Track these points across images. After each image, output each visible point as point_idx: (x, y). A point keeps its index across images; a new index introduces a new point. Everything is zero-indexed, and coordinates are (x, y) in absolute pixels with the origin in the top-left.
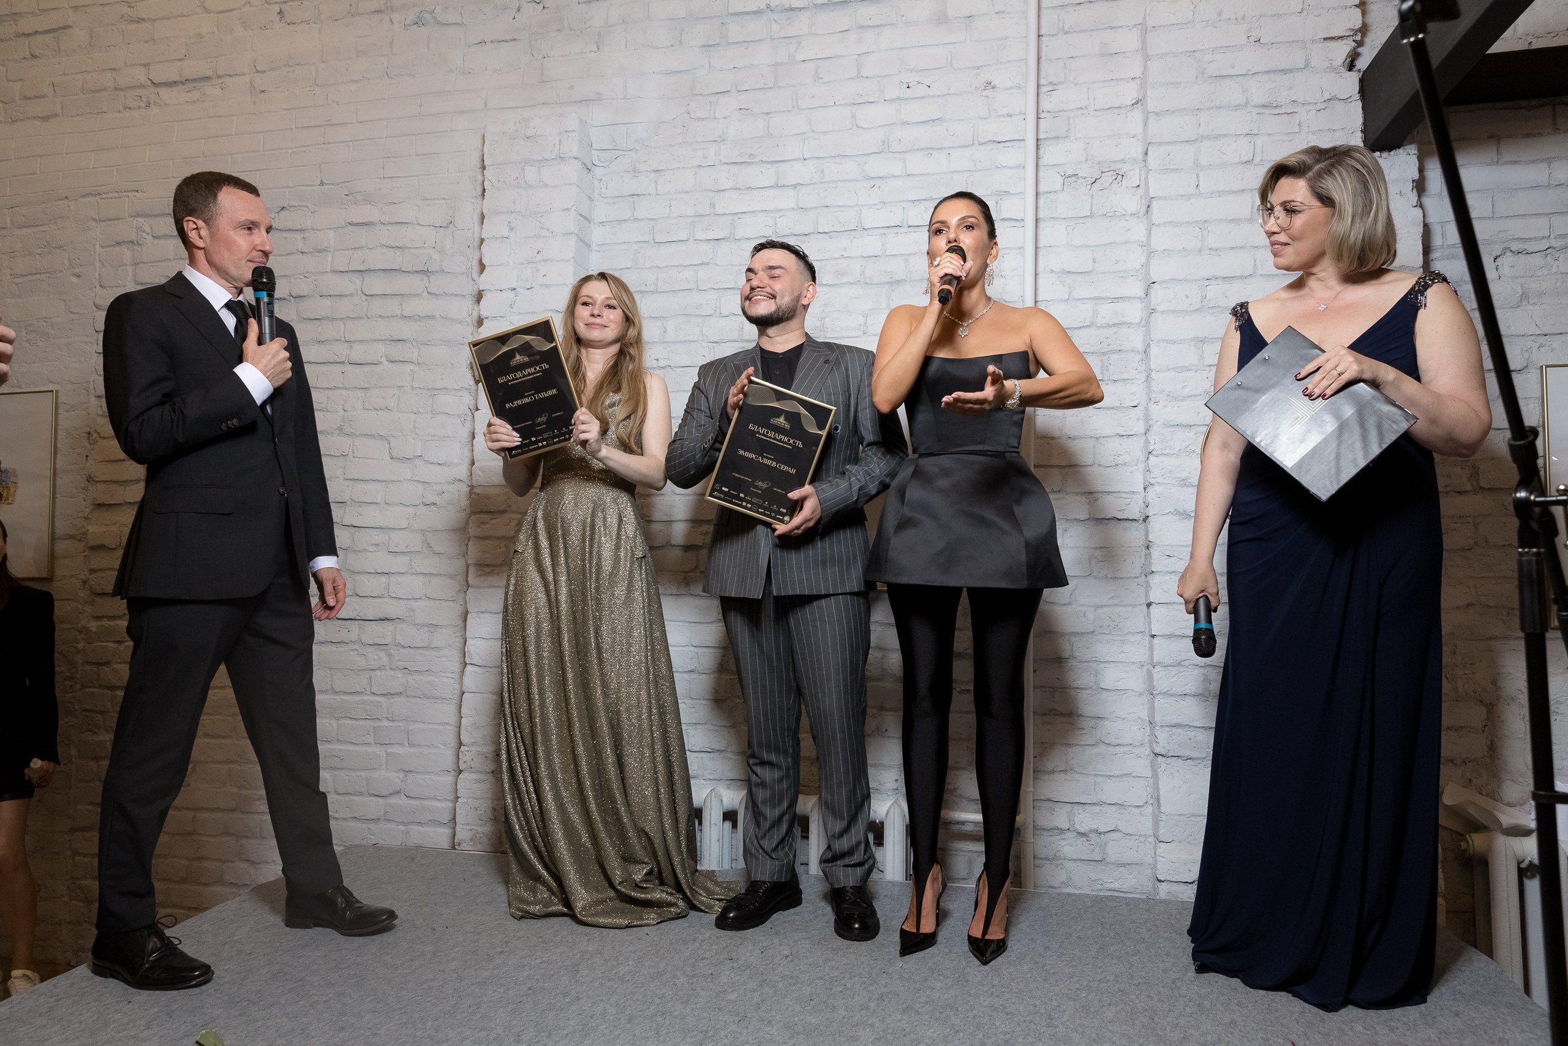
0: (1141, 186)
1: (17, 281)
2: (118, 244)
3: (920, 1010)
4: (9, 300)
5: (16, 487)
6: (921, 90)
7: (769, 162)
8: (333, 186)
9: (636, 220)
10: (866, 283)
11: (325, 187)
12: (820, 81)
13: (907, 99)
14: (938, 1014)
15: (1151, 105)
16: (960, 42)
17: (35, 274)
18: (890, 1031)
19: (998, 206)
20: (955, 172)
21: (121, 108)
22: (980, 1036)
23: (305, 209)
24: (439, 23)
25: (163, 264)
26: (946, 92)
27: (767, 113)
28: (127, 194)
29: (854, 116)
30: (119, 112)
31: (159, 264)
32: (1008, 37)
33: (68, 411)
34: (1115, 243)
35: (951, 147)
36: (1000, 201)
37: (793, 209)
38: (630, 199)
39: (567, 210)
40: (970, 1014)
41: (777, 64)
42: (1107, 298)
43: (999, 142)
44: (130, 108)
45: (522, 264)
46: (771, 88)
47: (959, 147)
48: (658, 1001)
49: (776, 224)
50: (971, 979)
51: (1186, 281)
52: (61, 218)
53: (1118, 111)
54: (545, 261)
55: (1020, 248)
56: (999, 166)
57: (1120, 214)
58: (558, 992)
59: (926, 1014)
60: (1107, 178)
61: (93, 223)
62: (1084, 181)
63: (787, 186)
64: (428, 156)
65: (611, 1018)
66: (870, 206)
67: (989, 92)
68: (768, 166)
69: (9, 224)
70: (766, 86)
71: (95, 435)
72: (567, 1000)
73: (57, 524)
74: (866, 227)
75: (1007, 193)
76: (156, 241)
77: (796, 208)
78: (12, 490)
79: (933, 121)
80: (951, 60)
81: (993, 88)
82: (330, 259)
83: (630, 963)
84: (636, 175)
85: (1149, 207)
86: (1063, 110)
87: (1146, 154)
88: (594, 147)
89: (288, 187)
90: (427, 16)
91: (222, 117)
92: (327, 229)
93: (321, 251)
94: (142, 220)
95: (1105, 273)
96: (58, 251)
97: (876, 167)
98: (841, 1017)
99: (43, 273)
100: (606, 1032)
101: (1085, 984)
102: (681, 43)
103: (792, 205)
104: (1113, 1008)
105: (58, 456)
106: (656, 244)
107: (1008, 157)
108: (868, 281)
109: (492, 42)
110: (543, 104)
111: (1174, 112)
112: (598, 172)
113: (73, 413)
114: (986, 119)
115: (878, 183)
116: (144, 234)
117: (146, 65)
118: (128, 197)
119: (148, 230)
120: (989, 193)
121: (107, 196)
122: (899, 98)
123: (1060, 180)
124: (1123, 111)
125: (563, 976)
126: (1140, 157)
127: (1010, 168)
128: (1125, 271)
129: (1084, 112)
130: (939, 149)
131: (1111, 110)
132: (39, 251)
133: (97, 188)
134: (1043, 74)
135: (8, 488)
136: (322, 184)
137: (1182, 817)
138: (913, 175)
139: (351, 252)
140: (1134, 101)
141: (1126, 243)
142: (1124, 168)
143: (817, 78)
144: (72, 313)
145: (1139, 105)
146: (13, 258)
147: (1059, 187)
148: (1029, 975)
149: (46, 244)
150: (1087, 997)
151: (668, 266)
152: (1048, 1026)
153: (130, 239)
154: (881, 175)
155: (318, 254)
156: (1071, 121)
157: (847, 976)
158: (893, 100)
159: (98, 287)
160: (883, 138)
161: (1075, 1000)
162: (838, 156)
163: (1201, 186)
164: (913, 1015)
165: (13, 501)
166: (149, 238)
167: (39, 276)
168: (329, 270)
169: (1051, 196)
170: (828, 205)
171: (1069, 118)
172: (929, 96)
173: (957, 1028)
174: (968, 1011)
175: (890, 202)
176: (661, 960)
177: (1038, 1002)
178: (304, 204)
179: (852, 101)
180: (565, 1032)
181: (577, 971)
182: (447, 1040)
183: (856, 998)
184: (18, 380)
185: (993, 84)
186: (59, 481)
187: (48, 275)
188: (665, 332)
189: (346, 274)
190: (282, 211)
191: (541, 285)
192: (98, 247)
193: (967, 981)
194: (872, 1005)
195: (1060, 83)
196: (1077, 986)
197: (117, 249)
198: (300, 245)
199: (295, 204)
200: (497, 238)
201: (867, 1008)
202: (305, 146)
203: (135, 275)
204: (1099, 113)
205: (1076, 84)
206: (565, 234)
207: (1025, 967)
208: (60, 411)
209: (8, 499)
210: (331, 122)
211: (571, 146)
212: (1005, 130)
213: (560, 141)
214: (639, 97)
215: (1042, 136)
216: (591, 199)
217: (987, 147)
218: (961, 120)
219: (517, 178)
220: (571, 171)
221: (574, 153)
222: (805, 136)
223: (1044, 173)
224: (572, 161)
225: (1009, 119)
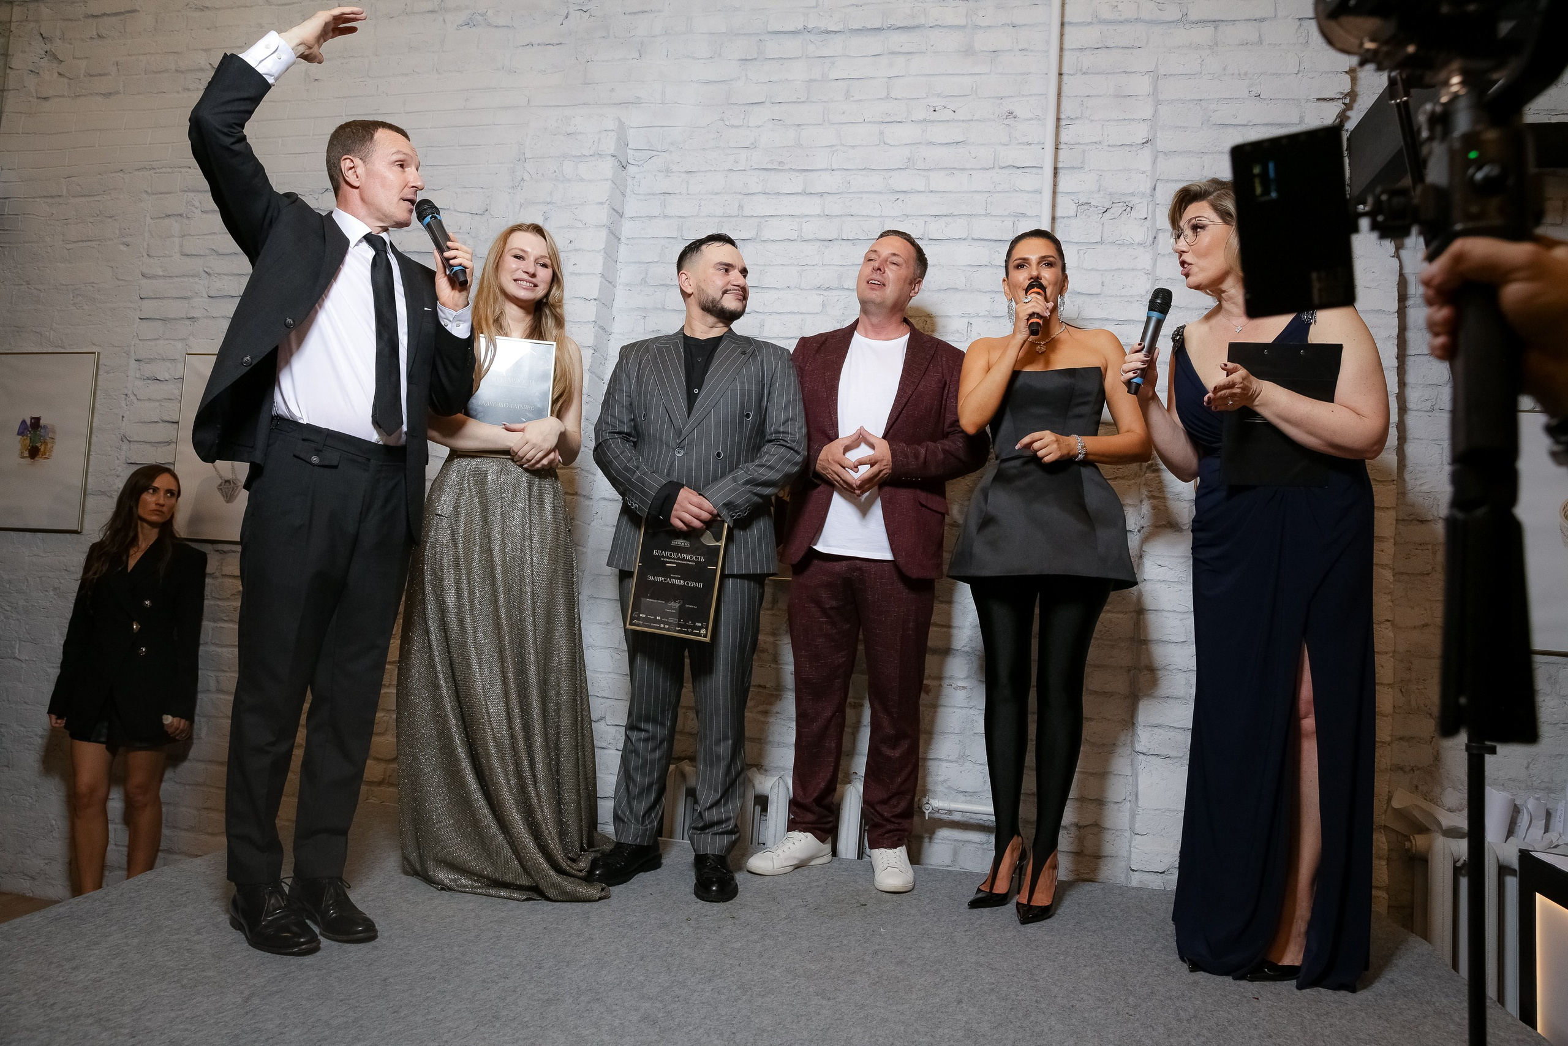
0: (1149, 219)
1: (69, 246)
2: (168, 216)
3: (912, 964)
4: (59, 264)
5: (54, 443)
6: (947, 115)
7: (798, 171)
9: (666, 217)
12: (852, 99)
13: (933, 121)
14: (928, 967)
15: (1160, 144)
16: (985, 74)
17: (86, 241)
18: (885, 978)
19: (1015, 227)
20: (976, 191)
21: (180, 89)
22: (968, 985)
24: (489, 25)
25: (209, 237)
26: (970, 118)
27: (799, 125)
28: (181, 169)
29: (881, 133)
30: (178, 92)
31: (207, 237)
32: (1030, 73)
33: (107, 373)
34: (1122, 269)
35: (972, 169)
36: (1017, 222)
37: (819, 215)
38: (662, 197)
39: (601, 203)
40: (959, 968)
41: (811, 81)
42: (1113, 320)
43: (1018, 168)
44: (188, 90)
46: (804, 102)
47: (981, 169)
48: (666, 945)
50: (958, 941)
51: (1187, 308)
52: (115, 189)
53: (1130, 148)
54: (577, 250)
56: (1017, 189)
57: (1129, 243)
58: (572, 932)
59: (918, 966)
60: (1117, 209)
61: (145, 196)
62: (1096, 209)
63: (814, 194)
64: (470, 147)
65: (624, 955)
66: (893, 218)
67: (1011, 121)
68: (797, 174)
69: (64, 193)
70: (799, 100)
71: (132, 397)
72: (581, 939)
73: (90, 480)
75: (1024, 215)
76: (204, 216)
77: (822, 214)
78: (49, 445)
79: (957, 143)
80: (976, 89)
81: (1015, 117)
83: (637, 914)
84: (669, 174)
85: (1155, 238)
86: (1079, 143)
87: (1155, 189)
88: (630, 146)
90: (480, 18)
94: (191, 195)
95: (1112, 296)
96: (110, 220)
97: (901, 181)
98: (839, 966)
99: (93, 240)
100: (620, 966)
101: (1063, 949)
102: (720, 55)
103: (818, 211)
104: (1088, 969)
105: (96, 415)
107: (1027, 181)
109: (539, 45)
110: (584, 104)
111: (1181, 153)
112: (632, 170)
113: (112, 374)
114: (1007, 145)
115: (901, 196)
116: (194, 209)
117: (207, 50)
118: (181, 172)
119: (197, 204)
120: (1006, 213)
121: (161, 170)
122: (925, 120)
123: (1074, 207)
124: (1133, 148)
125: (575, 920)
126: (1148, 191)
127: (1028, 192)
128: (1131, 296)
129: (1098, 146)
130: (961, 169)
131: (1122, 147)
132: (91, 220)
133: (151, 163)
134: (1063, 108)
135: (46, 443)
137: (1157, 812)
138: (935, 192)
140: (1145, 140)
141: (1133, 270)
142: (1135, 201)
143: (848, 96)
144: (118, 279)
145: (1149, 144)
146: (67, 224)
147: (1072, 213)
148: (1012, 941)
149: (98, 213)
150: (1065, 959)
152: (1030, 979)
153: (179, 213)
154: (905, 189)
156: (1086, 154)
157: (843, 934)
158: (920, 121)
159: (146, 256)
160: (909, 156)
161: (1054, 961)
162: (864, 169)
164: (906, 967)
165: (49, 455)
166: (198, 211)
167: (89, 243)
169: (1065, 221)
170: (853, 214)
171: (1084, 151)
172: (953, 120)
173: (946, 978)
174: (956, 966)
176: (666, 914)
177: (1020, 962)
179: (881, 120)
180: (582, 963)
181: (588, 918)
182: (474, 963)
183: (852, 952)
184: (62, 341)
185: (1014, 114)
186: (94, 439)
187: (98, 243)
192: (148, 218)
193: (955, 942)
194: (868, 958)
195: (1077, 118)
196: (1056, 951)
197: (167, 221)
201: (863, 960)
203: (181, 246)
204: (1111, 149)
205: (1092, 121)
207: (1008, 934)
208: (101, 372)
209: (45, 454)
210: (380, 112)
211: (609, 145)
212: (1024, 157)
213: (599, 139)
214: (676, 103)
215: (1060, 165)
216: (623, 195)
217: (1007, 171)
218: (982, 144)
219: (555, 171)
220: (607, 167)
221: (612, 151)
222: (834, 148)
223: (1060, 199)
224: (609, 158)
225: (1028, 147)
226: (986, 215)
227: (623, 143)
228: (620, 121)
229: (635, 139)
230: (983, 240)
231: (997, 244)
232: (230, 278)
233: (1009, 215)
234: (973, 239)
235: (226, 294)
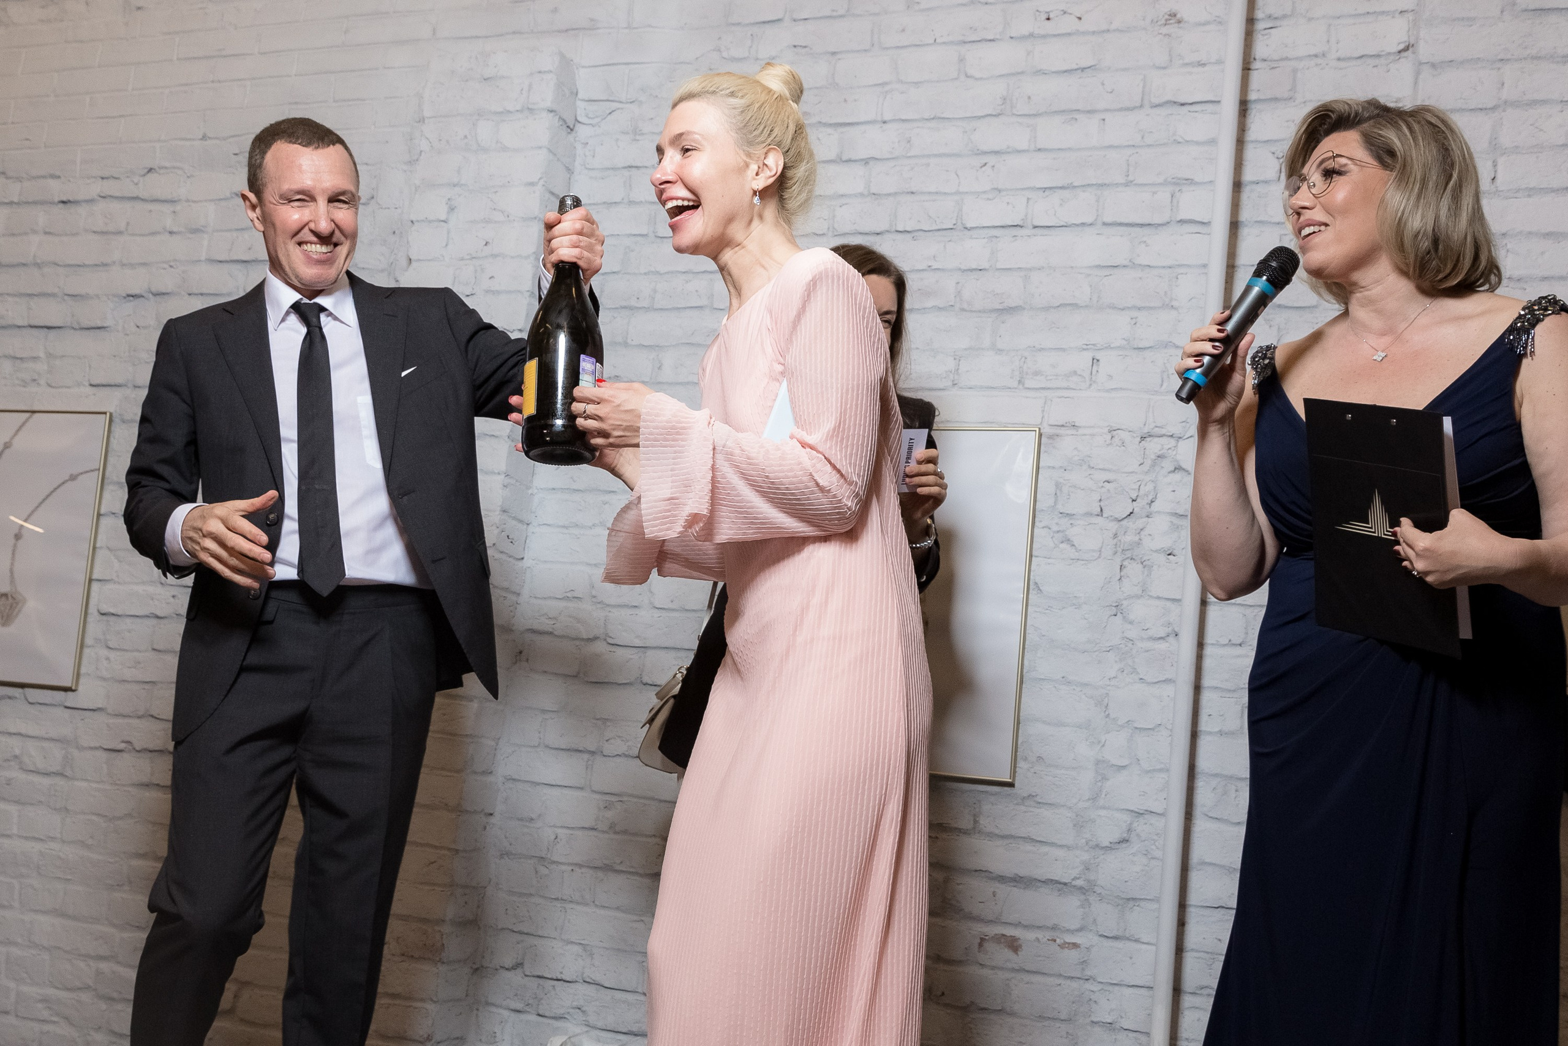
6: (1068, 24)
7: (830, 125)
8: (218, 142)
9: (631, 203)
10: (963, 310)
11: (209, 142)
13: (1046, 36)
15: (1424, 51)
20: (1111, 147)
23: (180, 172)
26: (1106, 28)
27: (833, 53)
29: (962, 60)
35: (1107, 110)
36: (1178, 194)
37: (862, 195)
38: (626, 173)
39: (532, 184)
43: (1183, 105)
45: (462, 259)
46: (841, 16)
47: (1121, 110)
49: (834, 216)
53: (1376, 61)
54: (494, 256)
55: (1205, 266)
56: (1180, 140)
63: (855, 161)
64: (350, 103)
66: (977, 194)
67: (1172, 29)
68: (830, 130)
70: (835, 14)
74: (968, 226)
75: (1190, 182)
77: (866, 193)
79: (1083, 69)
81: (1179, 22)
82: (205, 243)
84: (638, 137)
86: (1287, 59)
88: (580, 96)
89: (159, 141)
91: (82, 42)
92: (206, 201)
93: (196, 231)
97: (990, 136)
103: (860, 188)
106: (659, 240)
107: (1196, 126)
108: (965, 306)
110: (514, 33)
111: (1462, 63)
112: (582, 132)
114: (1164, 68)
115: (991, 160)
120: (1161, 180)
122: (1032, 35)
124: (1383, 61)
127: (1198, 143)
129: (1319, 61)
130: (1089, 112)
131: (1363, 60)
134: (1260, 3)
136: (204, 138)
138: (1046, 150)
139: (235, 234)
140: (1402, 47)
145: (1408, 53)
147: (1275, 174)
151: (672, 272)
154: (996, 148)
155: (191, 236)
156: (1299, 75)
158: (1023, 38)
160: (1005, 94)
162: (933, 119)
163: (1499, 181)
168: (203, 258)
169: (1259, 188)
170: (914, 190)
171: (1295, 71)
172: (1078, 33)
175: (1006, 190)
178: (178, 164)
179: (961, 38)
185: (1178, 16)
188: (660, 368)
189: (226, 266)
190: (149, 174)
191: (487, 291)
195: (1285, 17)
198: (169, 223)
199: (167, 164)
200: (430, 222)
202: (187, 85)
204: (1342, 64)
205: (1310, 19)
206: (524, 219)
210: (223, 53)
211: (545, 94)
212: (1193, 87)
213: (530, 86)
214: (650, 26)
215: (1252, 96)
216: (569, 170)
217: (1163, 111)
218: (1125, 70)
219: (466, 137)
220: (541, 128)
221: (548, 104)
222: (887, 88)
223: (1250, 153)
224: (544, 114)
225: (1200, 69)
226: (1127, 184)
227: (567, 90)
228: (562, 56)
229: (588, 84)
230: (1121, 224)
231: (1146, 230)
232: (17, 299)
233: (1165, 183)
234: (1104, 224)
235: (10, 323)
